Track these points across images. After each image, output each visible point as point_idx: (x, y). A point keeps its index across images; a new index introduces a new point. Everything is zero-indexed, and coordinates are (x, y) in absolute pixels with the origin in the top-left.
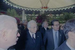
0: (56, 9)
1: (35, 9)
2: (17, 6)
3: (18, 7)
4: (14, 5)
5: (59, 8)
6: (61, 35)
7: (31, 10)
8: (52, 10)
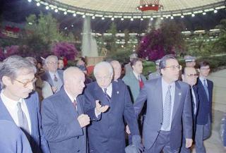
0: (182, 12)
1: (114, 14)
2: (56, 7)
3: (60, 9)
4: (46, 4)
5: (192, 10)
6: (180, 94)
7: (103, 18)
8: (169, 17)
